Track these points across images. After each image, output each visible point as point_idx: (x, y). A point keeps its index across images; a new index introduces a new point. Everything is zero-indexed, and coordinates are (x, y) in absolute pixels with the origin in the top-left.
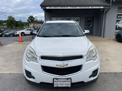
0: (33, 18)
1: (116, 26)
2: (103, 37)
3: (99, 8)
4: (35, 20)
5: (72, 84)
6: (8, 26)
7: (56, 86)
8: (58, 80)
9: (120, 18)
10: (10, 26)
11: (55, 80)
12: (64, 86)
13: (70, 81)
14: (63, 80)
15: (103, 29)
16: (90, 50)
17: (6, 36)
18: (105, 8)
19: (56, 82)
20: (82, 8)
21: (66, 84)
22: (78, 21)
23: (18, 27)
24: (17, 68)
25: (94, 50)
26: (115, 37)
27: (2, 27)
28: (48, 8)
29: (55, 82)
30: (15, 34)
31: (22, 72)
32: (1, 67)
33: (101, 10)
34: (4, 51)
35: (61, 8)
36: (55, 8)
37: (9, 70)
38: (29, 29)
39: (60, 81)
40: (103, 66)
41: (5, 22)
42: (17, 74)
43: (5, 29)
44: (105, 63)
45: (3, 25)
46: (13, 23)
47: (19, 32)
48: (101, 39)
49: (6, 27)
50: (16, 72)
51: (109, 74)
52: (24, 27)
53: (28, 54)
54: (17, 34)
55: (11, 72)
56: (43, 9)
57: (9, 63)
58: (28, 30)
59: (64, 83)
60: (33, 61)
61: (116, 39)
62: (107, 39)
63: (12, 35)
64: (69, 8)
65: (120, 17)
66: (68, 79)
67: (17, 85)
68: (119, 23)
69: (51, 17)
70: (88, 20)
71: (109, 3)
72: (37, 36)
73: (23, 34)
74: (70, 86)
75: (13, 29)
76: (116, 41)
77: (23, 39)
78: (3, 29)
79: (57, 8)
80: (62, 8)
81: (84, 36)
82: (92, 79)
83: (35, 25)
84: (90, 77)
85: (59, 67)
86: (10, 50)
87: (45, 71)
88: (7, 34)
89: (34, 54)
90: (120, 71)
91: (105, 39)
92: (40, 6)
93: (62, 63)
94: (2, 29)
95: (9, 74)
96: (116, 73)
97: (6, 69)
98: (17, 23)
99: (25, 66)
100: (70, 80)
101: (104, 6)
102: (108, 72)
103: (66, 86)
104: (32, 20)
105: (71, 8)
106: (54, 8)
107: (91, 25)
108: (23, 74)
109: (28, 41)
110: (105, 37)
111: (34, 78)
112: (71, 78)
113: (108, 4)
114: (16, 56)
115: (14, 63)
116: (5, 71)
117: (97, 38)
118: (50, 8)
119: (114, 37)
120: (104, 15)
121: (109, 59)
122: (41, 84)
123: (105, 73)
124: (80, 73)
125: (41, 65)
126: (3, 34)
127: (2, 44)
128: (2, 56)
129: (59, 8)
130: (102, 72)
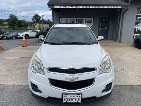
0: (39, 17)
1: (135, 29)
2: (120, 42)
3: (115, 8)
4: (41, 19)
5: (83, 99)
6: (9, 26)
7: (65, 101)
8: (67, 95)
9: (139, 20)
10: (12, 26)
11: (64, 95)
12: (74, 101)
13: (81, 97)
14: (73, 95)
15: (120, 33)
16: (103, 61)
17: (7, 38)
18: (123, 7)
19: (66, 97)
20: (96, 7)
21: (76, 99)
22: (91, 22)
23: (21, 28)
24: (21, 78)
25: (108, 61)
26: (134, 42)
27: (3, 27)
28: (56, 7)
29: (64, 98)
30: (18, 36)
31: (27, 84)
32: (3, 77)
33: (118, 10)
34: (6, 57)
35: (71, 8)
36: (65, 7)
37: (13, 81)
38: (34, 30)
39: (70, 96)
40: (118, 77)
41: (6, 21)
42: (21, 85)
43: (6, 29)
44: (121, 74)
45: (3, 24)
46: (15, 23)
47: (22, 34)
48: (117, 44)
49: (7, 27)
50: (19, 83)
51: (125, 87)
52: (28, 28)
53: (34, 65)
54: (21, 36)
55: (14, 83)
56: (50, 9)
57: (12, 73)
58: (32, 32)
59: (74, 99)
60: (40, 73)
61: (135, 44)
62: (124, 44)
63: (14, 38)
64: (81, 7)
65: (139, 18)
66: (78, 94)
67: (22, 99)
68: (138, 26)
69: (60, 18)
70: (102, 21)
71: (128, 3)
72: (44, 43)
73: (27, 37)
74: (80, 102)
75: (15, 30)
76: (134, 46)
77: (27, 43)
78: (4, 30)
79: (66, 7)
80: (73, 7)
81: (98, 43)
82: (106, 93)
83: (41, 25)
84: (103, 91)
85: (69, 81)
86: (13, 56)
87: (53, 85)
88: (9, 36)
89: (41, 65)
90: (137, 83)
91: (122, 44)
92: (47, 4)
93: (71, 76)
94: (2, 30)
95: (12, 86)
96: (132, 86)
97: (8, 79)
98: (20, 22)
99: (31, 78)
100: (80, 95)
101: (121, 6)
102: (123, 84)
103: (76, 101)
104: (37, 19)
105: (83, 8)
106: (63, 7)
107: (106, 28)
108: (28, 85)
109: (33, 46)
110: (121, 41)
111: (41, 92)
112: (82, 93)
113: (126, 4)
114: (20, 64)
115: (18, 72)
116: (8, 82)
117: (113, 43)
118: (59, 7)
119: (132, 42)
120: (121, 16)
121: (126, 68)
122: (48, 99)
123: (120, 86)
124: (92, 87)
125: (49, 78)
126: (4, 36)
127: (3, 48)
128: (4, 64)
129: (70, 7)
130: (117, 84)
